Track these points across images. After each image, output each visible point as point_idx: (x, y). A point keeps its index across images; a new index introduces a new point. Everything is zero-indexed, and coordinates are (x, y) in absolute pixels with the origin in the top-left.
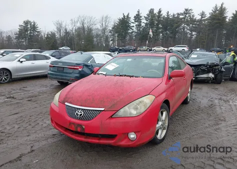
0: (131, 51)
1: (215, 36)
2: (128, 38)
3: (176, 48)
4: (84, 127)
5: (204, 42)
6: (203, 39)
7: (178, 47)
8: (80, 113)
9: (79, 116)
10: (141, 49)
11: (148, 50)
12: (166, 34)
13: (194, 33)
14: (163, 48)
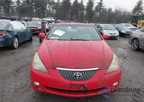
0: (17, 19)
1: (66, 13)
2: (10, 10)
3: (47, 19)
4: (86, 86)
5: (61, 16)
6: (60, 14)
7: (49, 18)
8: (78, 75)
9: (78, 78)
10: (24, 19)
11: (29, 19)
12: (38, 9)
13: (55, 10)
14: (39, 19)
